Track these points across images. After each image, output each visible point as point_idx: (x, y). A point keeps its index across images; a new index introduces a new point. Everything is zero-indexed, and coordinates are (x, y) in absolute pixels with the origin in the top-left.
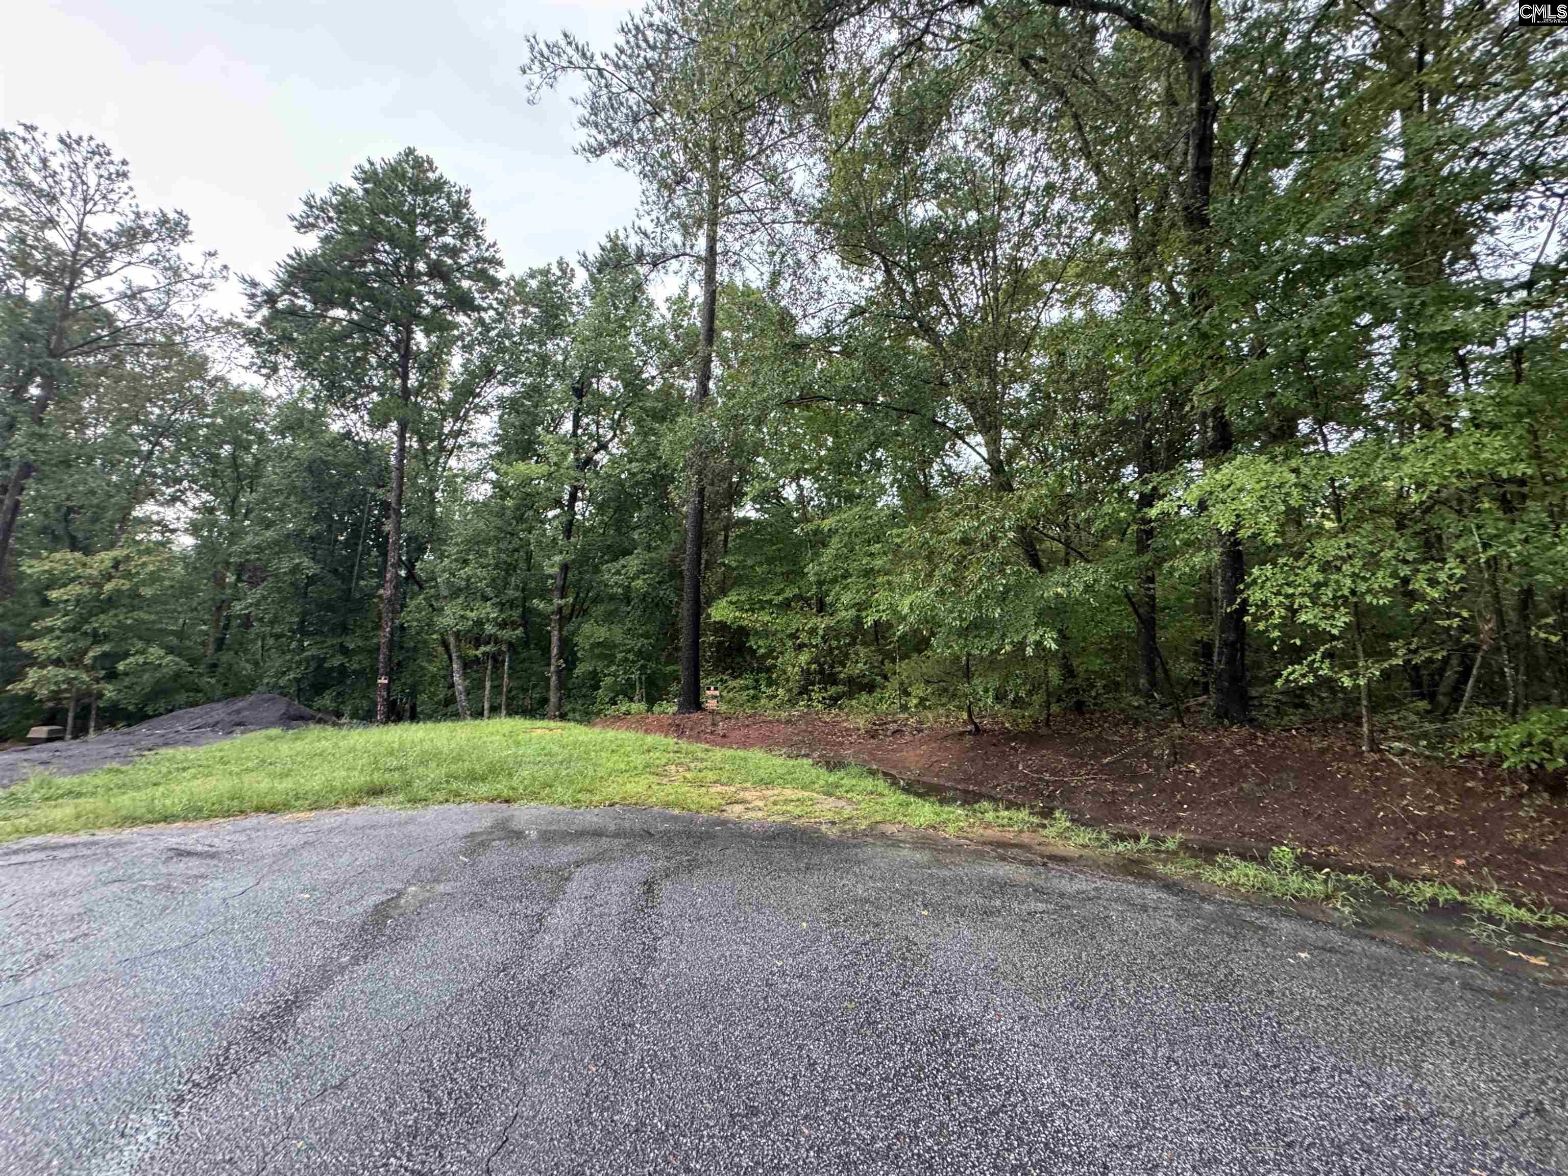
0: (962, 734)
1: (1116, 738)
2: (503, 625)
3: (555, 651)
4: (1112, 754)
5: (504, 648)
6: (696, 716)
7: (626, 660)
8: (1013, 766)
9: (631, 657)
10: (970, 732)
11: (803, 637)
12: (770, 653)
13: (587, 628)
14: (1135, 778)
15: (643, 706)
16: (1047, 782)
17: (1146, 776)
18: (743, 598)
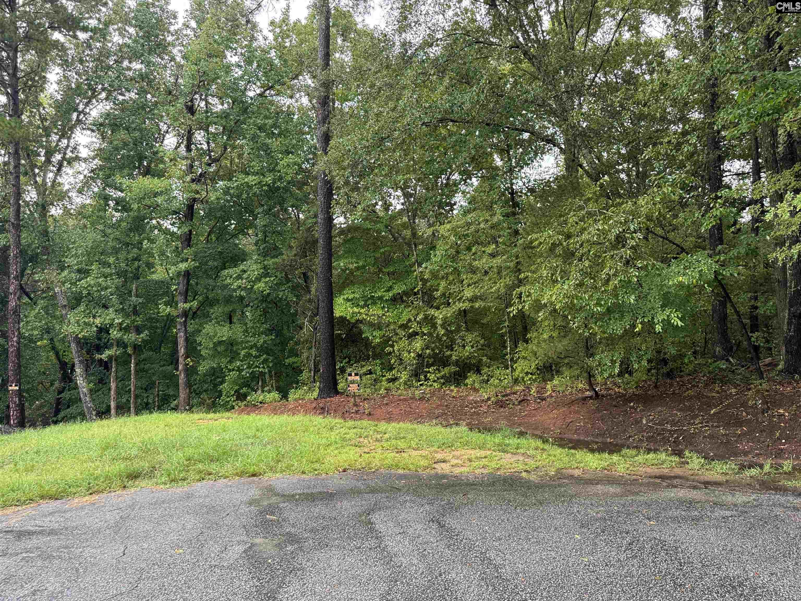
0: (585, 399)
1: (714, 394)
2: (126, 330)
3: (182, 351)
4: (716, 407)
5: (130, 350)
6: (336, 399)
7: (249, 355)
8: (638, 422)
9: (254, 353)
10: (591, 397)
11: (414, 327)
12: (386, 341)
13: (208, 328)
14: (739, 423)
15: (275, 395)
16: (670, 431)
17: (748, 422)
18: (357, 296)
